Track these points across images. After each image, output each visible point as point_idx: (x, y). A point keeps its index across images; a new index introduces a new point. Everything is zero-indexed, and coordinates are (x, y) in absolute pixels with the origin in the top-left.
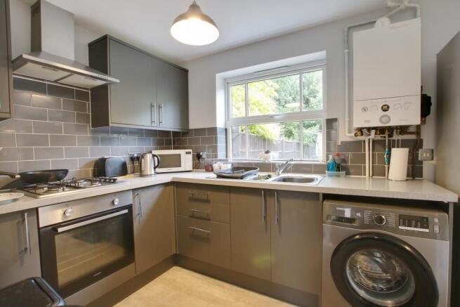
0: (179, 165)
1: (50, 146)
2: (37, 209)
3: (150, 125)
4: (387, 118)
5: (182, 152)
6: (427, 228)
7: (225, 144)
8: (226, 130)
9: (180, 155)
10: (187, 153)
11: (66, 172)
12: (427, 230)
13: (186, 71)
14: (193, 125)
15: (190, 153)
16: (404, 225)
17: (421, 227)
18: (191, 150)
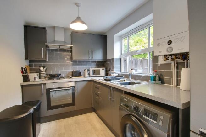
0: (100, 74)
1: (59, 67)
2: (46, 84)
3: (88, 59)
4: (170, 49)
5: (101, 69)
6: (156, 121)
7: (120, 66)
8: (120, 59)
9: (99, 70)
10: (102, 69)
11: (60, 74)
12: (156, 122)
13: (106, 36)
14: (108, 58)
15: (103, 69)
16: (146, 115)
17: (154, 120)
18: (104, 68)
